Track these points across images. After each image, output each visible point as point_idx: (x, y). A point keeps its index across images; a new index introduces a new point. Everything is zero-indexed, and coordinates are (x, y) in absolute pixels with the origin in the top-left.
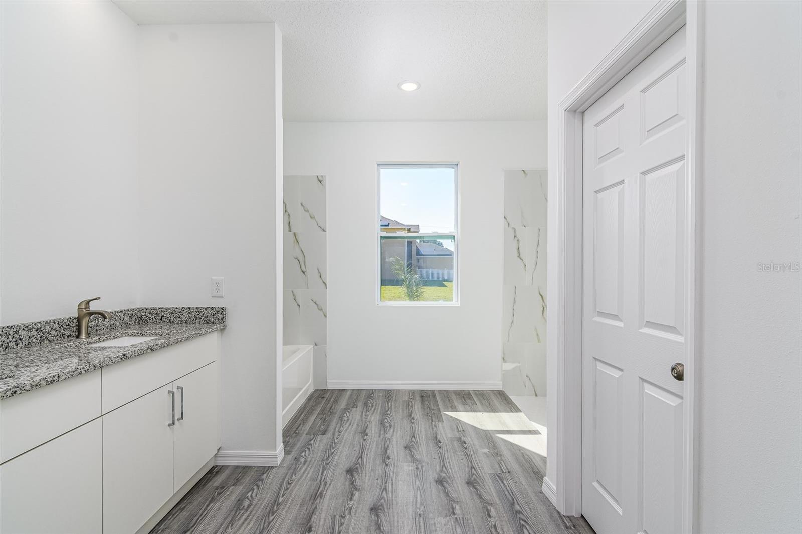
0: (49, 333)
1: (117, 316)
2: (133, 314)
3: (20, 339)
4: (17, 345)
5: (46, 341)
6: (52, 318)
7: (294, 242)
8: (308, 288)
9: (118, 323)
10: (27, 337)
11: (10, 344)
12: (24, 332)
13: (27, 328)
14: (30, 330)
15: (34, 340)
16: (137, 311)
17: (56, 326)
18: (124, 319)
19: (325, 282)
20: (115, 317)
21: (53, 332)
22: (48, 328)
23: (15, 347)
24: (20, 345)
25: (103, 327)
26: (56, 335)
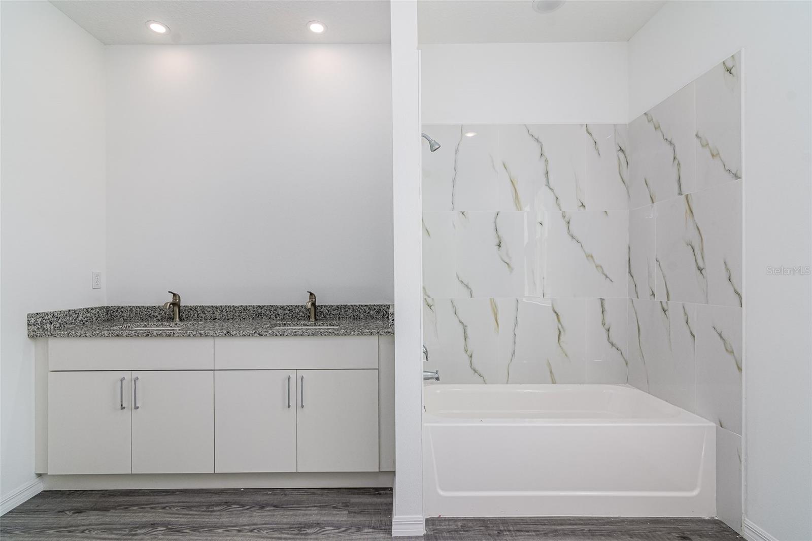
0: (298, 314)
1: (361, 309)
2: (380, 310)
3: (278, 315)
4: (276, 318)
5: (296, 319)
6: (300, 305)
7: (686, 212)
8: (707, 302)
9: (362, 315)
10: (283, 314)
11: (272, 316)
12: (281, 310)
13: (283, 308)
14: (285, 309)
15: (287, 317)
16: (385, 308)
17: (303, 309)
18: (369, 313)
19: (739, 292)
20: (359, 309)
21: (301, 314)
22: (297, 311)
23: (275, 319)
24: (278, 318)
25: (346, 316)
26: (303, 316)
